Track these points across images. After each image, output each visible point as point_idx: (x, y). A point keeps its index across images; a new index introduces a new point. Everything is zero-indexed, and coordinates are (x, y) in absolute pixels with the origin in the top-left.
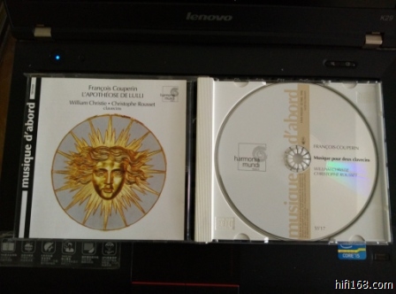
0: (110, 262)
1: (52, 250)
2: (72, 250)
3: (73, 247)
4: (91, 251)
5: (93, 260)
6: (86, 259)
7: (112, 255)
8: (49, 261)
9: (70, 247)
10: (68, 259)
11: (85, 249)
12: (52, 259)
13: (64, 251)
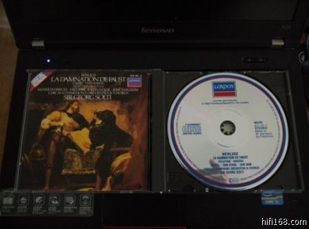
0: (86, 211)
1: (42, 203)
2: (57, 202)
4: (71, 203)
5: (72, 209)
6: (67, 209)
7: (87, 205)
8: (40, 211)
9: (55, 200)
10: (54, 209)
11: (67, 201)
13: (51, 203)
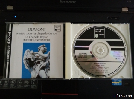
0: (34, 87)
1: (14, 83)
2: (21, 83)
3: (21, 82)
4: (28, 83)
5: (28, 86)
6: (26, 86)
7: (35, 84)
8: (13, 87)
9: (20, 82)
10: (20, 86)
11: (26, 82)
12: (14, 86)
13: (18, 83)
